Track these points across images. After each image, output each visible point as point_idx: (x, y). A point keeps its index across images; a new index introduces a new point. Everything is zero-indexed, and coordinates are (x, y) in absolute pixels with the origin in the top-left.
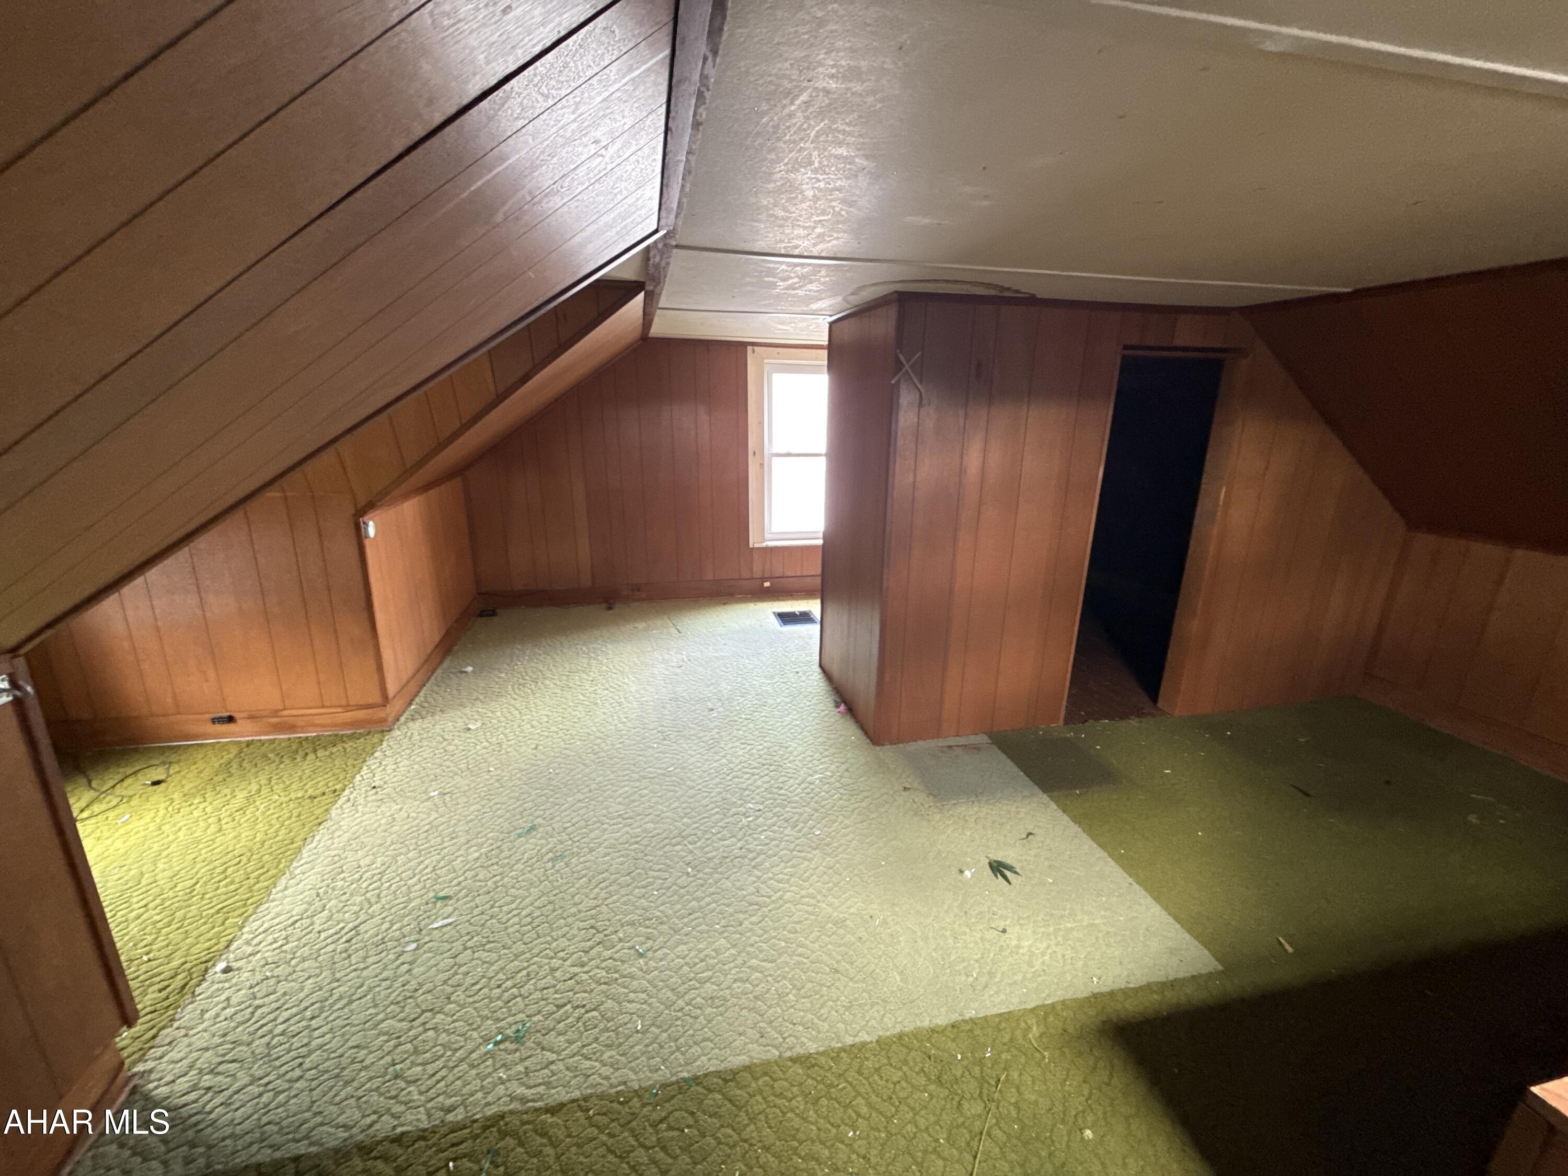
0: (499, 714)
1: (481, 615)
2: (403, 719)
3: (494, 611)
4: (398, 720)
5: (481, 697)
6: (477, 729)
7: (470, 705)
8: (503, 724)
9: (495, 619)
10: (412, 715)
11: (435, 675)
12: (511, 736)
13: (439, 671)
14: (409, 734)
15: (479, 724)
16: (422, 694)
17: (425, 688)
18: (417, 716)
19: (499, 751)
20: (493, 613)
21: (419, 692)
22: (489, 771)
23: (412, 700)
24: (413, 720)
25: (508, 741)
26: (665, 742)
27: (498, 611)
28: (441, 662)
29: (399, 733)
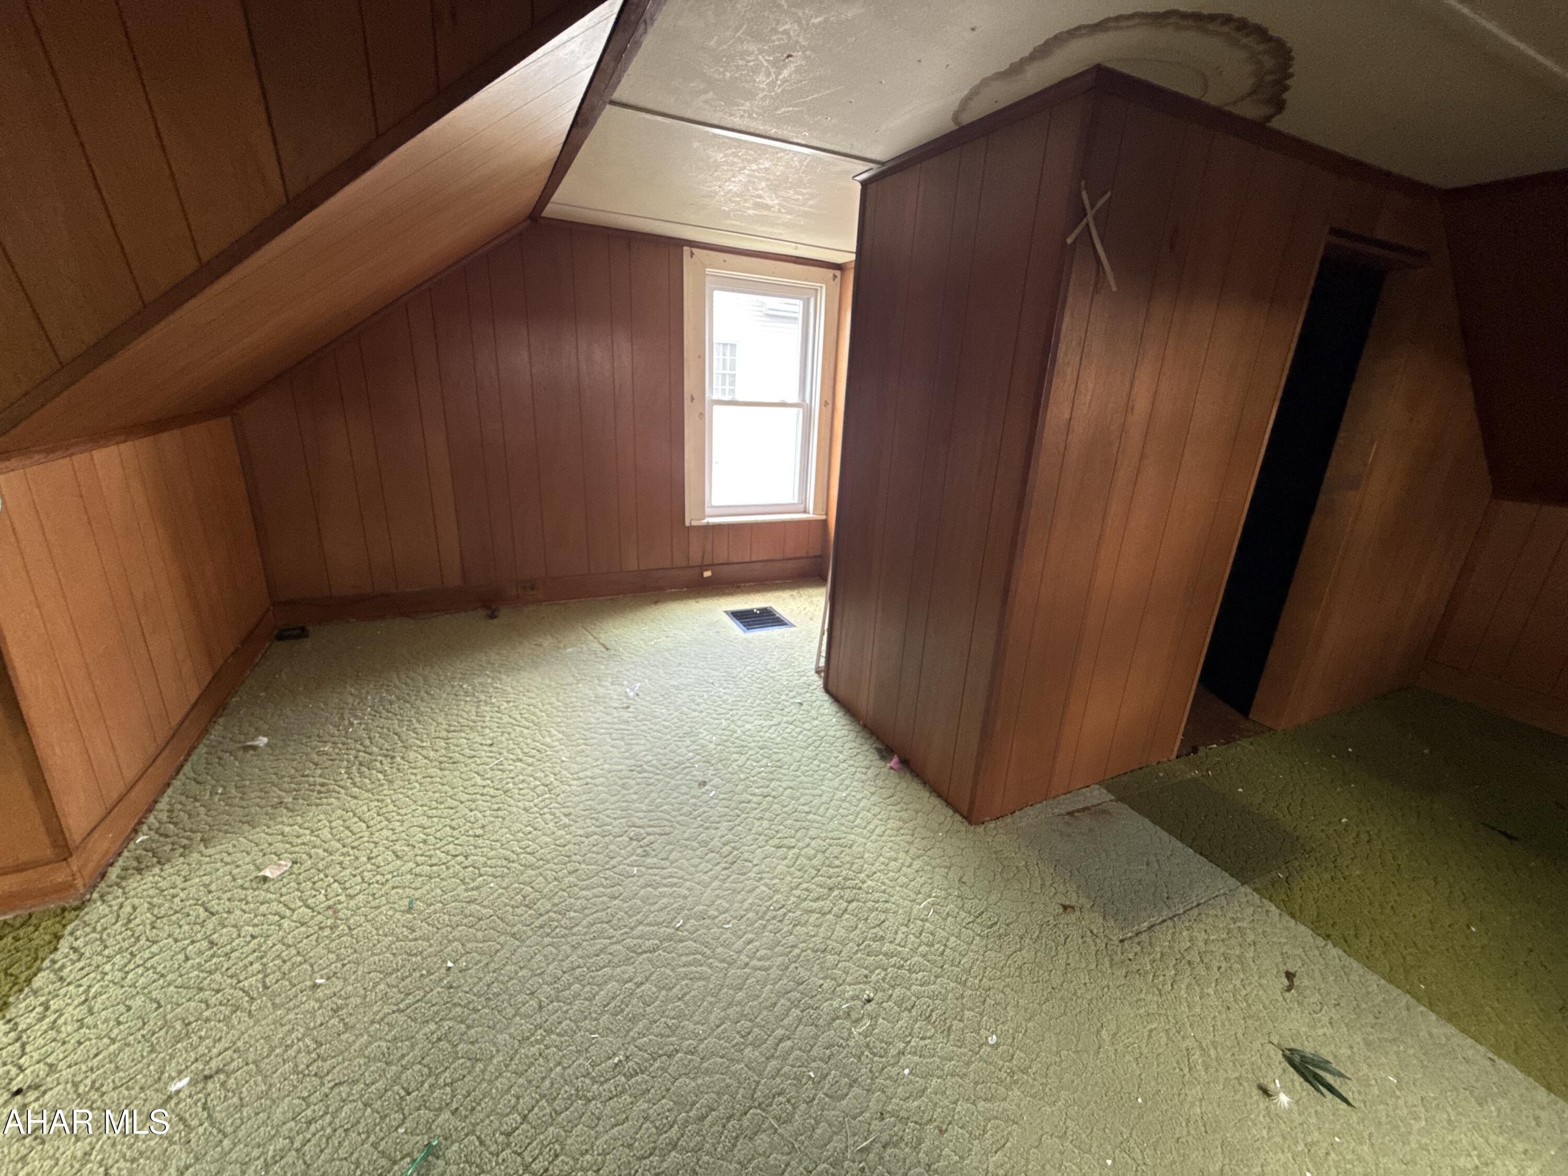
0: (325, 834)
1: (280, 637)
2: (113, 873)
3: (303, 629)
4: (103, 875)
5: (288, 799)
6: (282, 876)
7: (265, 820)
8: (337, 857)
9: (307, 644)
10: (138, 859)
11: (194, 757)
12: (355, 885)
13: (202, 750)
14: (128, 909)
15: (286, 864)
16: (163, 805)
17: (169, 791)
18: (150, 859)
19: (333, 928)
20: (302, 633)
21: (156, 802)
22: (315, 986)
23: (140, 823)
24: (139, 871)
25: (351, 897)
26: (649, 860)
27: (310, 628)
28: (205, 731)
29: (102, 908)
